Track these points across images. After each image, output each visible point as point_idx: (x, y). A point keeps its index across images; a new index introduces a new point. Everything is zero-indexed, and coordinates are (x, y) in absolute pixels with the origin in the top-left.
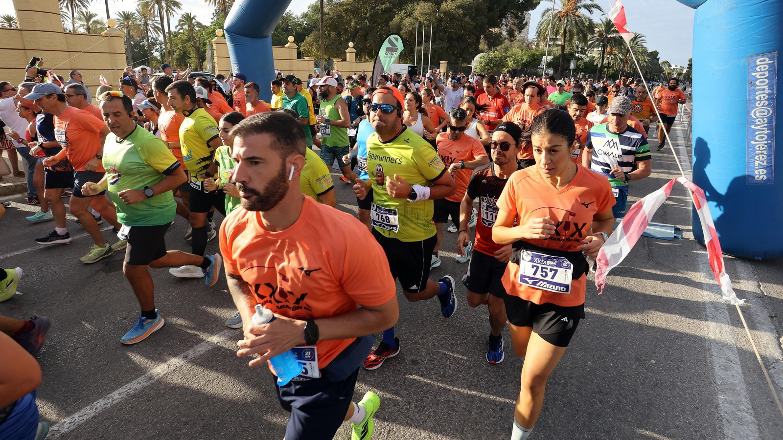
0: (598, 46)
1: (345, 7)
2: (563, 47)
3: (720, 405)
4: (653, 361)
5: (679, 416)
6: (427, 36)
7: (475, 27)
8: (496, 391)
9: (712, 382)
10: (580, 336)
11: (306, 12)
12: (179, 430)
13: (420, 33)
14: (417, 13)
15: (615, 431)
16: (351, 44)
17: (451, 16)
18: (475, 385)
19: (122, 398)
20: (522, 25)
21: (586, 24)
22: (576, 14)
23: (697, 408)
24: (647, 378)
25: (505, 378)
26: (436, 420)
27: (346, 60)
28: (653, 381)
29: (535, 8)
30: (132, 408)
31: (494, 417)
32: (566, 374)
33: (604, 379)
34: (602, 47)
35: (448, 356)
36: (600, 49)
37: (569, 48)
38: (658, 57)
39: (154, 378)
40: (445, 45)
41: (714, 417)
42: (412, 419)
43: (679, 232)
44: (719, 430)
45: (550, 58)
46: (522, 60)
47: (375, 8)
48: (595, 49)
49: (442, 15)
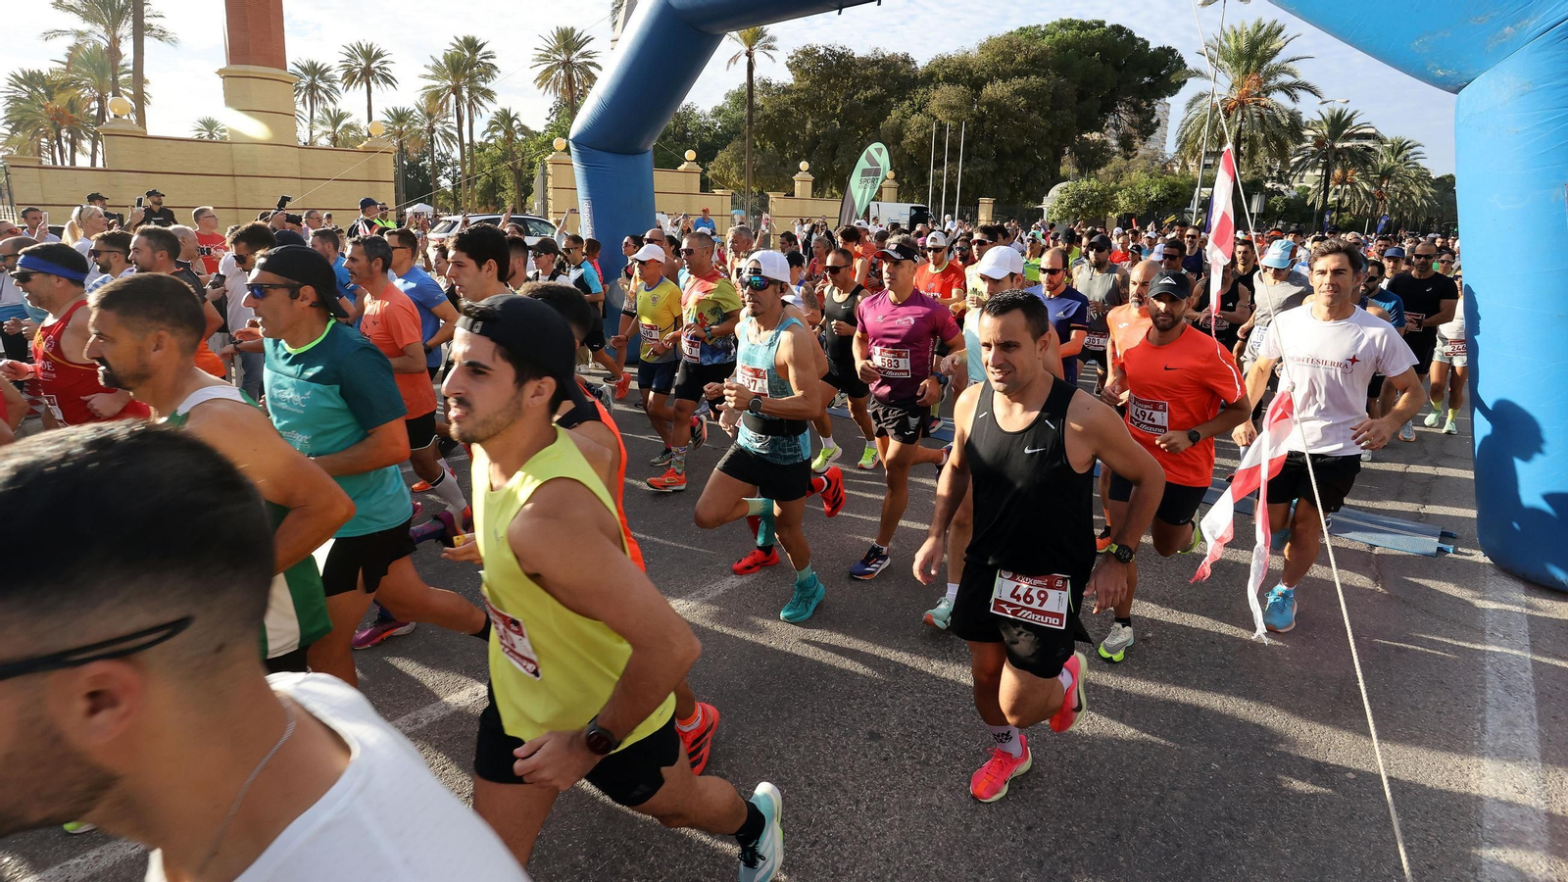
0: (1314, 167)
1: (795, 96)
3: (1484, 867)
5: (1389, 876)
6: (954, 150)
7: (1050, 132)
8: (1023, 798)
9: (1475, 824)
10: (1204, 717)
11: (720, 105)
13: (940, 144)
14: (934, 106)
16: (804, 165)
17: (1003, 110)
20: (1148, 126)
21: (1283, 122)
22: (1263, 103)
23: (1431, 867)
24: (1332, 804)
25: (1042, 778)
26: (902, 833)
27: (793, 194)
28: (1343, 809)
29: (1176, 93)
31: (1013, 841)
32: (1164, 781)
33: (1242, 796)
34: (1323, 168)
35: (937, 731)
36: (1319, 172)
37: (1249, 171)
40: (990, 167)
42: (859, 828)
43: (1450, 540)
45: (1207, 191)
46: (1148, 196)
47: (852, 97)
48: (1308, 173)
49: (984, 109)
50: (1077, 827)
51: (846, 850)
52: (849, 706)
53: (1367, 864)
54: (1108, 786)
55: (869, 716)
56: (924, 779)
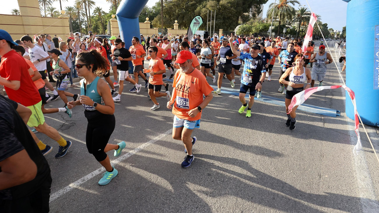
0: (297, 21)
1: (173, 3)
2: (280, 22)
3: (361, 198)
4: (326, 176)
5: (340, 203)
6: (213, 17)
7: (236, 13)
8: (249, 189)
9: (357, 187)
11: (154, 6)
12: (98, 205)
13: (210, 16)
14: (208, 6)
15: (308, 210)
16: (176, 21)
17: (225, 7)
18: (239, 186)
19: (71, 189)
20: (259, 11)
21: (291, 10)
22: (286, 6)
23: (349, 200)
24: (324, 184)
26: (220, 202)
27: (173, 29)
28: (327, 186)
29: (266, 3)
30: (76, 194)
31: (248, 202)
33: (302, 184)
34: (299, 22)
37: (283, 22)
38: (327, 27)
39: (85, 180)
40: (222, 21)
41: (358, 204)
42: (208, 202)
43: (339, 113)
44: (361, 211)
45: (273, 27)
46: (259, 28)
47: (188, 4)
48: (296, 23)
49: (220, 7)
50: (264, 196)
51: (206, 209)
52: (202, 166)
53: (334, 200)
54: (270, 184)
55: (207, 169)
56: (223, 186)
